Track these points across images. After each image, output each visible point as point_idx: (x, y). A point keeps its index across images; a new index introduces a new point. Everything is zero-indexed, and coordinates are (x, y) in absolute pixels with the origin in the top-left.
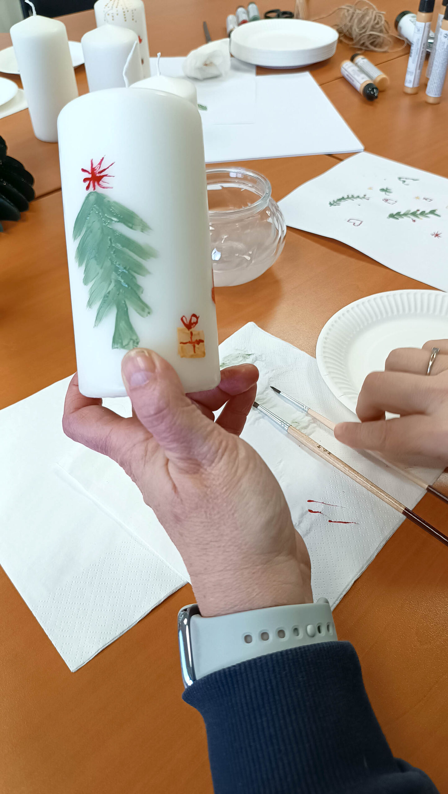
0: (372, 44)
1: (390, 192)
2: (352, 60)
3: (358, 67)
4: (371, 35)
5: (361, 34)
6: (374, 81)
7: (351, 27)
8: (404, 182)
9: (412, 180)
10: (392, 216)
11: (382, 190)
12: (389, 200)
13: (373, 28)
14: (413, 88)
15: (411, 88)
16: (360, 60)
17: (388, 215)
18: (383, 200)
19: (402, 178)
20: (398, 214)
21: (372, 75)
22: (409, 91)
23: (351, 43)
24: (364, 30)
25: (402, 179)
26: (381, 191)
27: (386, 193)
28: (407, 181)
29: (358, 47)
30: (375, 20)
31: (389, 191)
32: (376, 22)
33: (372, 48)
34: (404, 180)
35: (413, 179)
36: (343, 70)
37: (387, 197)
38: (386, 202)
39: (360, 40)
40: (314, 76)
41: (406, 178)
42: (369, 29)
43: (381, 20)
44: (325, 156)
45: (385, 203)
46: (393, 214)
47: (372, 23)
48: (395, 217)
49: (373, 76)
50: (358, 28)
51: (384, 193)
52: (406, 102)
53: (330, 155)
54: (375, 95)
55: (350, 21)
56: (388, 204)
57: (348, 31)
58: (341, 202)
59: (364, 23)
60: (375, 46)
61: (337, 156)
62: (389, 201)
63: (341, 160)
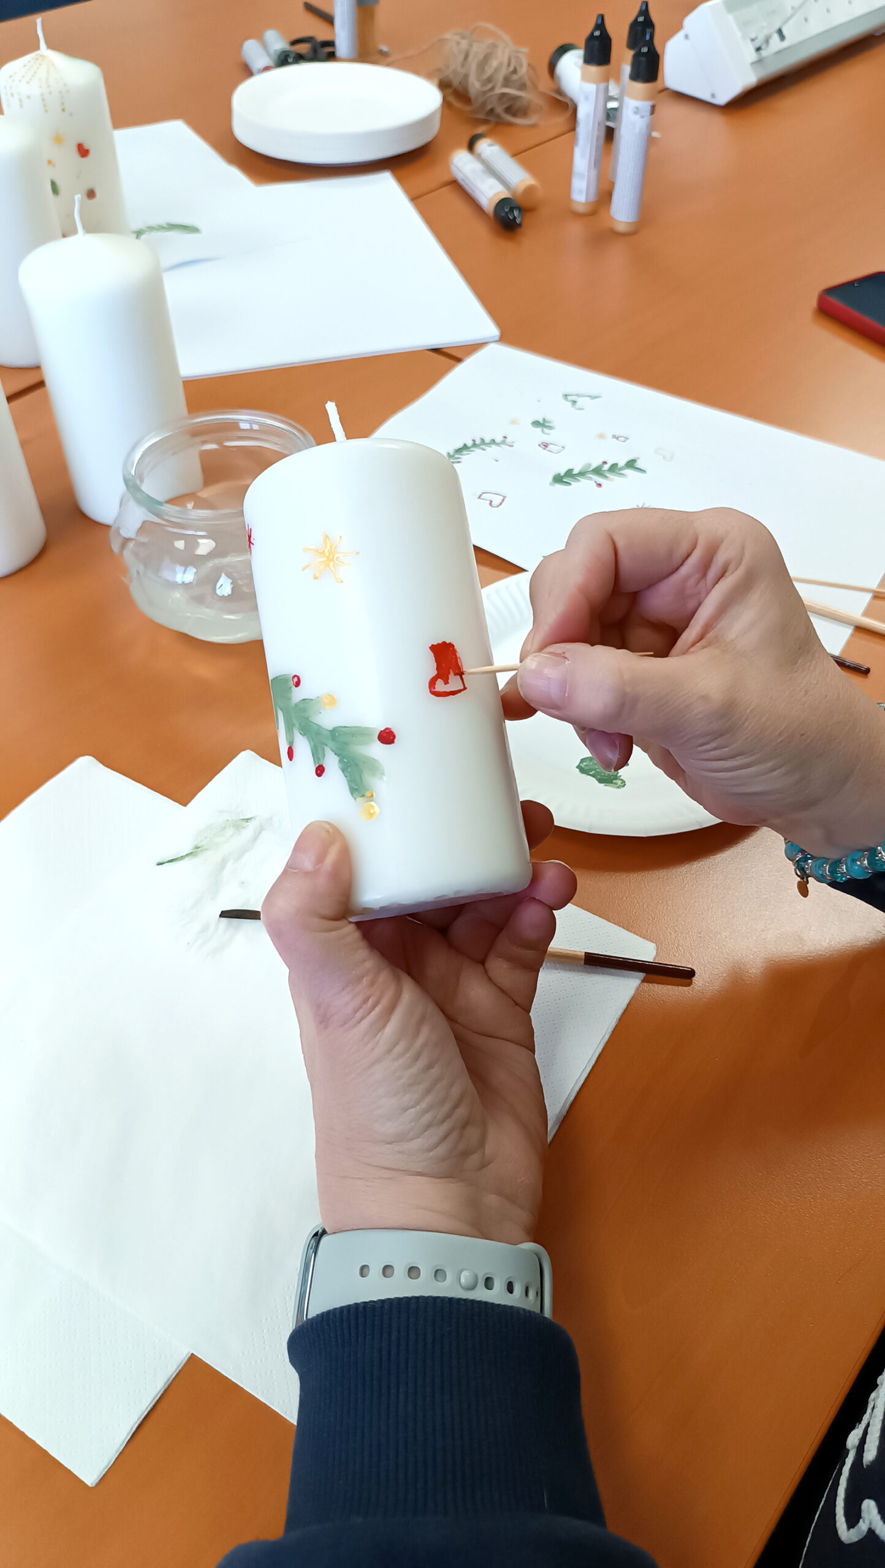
0: (508, 110)
1: (550, 428)
2: (471, 146)
3: (484, 162)
4: (503, 95)
5: (485, 93)
6: (514, 193)
7: (466, 76)
8: (574, 402)
9: (588, 398)
10: (558, 479)
11: (536, 424)
12: (551, 444)
13: (507, 82)
14: (586, 203)
15: (583, 204)
16: (487, 147)
17: (550, 479)
18: (539, 445)
19: (569, 395)
20: (569, 473)
21: (509, 179)
22: (581, 209)
23: (467, 108)
24: (489, 86)
25: (570, 398)
26: (534, 427)
27: (543, 429)
28: (581, 401)
29: (481, 116)
30: (509, 65)
31: (547, 424)
32: (511, 68)
33: (509, 118)
34: (574, 398)
35: (590, 396)
36: (454, 169)
37: (546, 439)
38: (544, 449)
39: (484, 104)
40: (400, 180)
41: (578, 395)
42: (499, 84)
43: (521, 66)
44: (427, 352)
45: (544, 451)
46: (559, 474)
47: (504, 72)
48: (564, 480)
49: (511, 182)
50: (478, 80)
51: (539, 430)
52: (575, 231)
53: (437, 351)
54: (517, 222)
55: (463, 65)
56: (550, 453)
57: (460, 83)
58: (462, 455)
59: (489, 71)
60: (514, 115)
61: (449, 351)
62: (550, 447)
63: (459, 360)
